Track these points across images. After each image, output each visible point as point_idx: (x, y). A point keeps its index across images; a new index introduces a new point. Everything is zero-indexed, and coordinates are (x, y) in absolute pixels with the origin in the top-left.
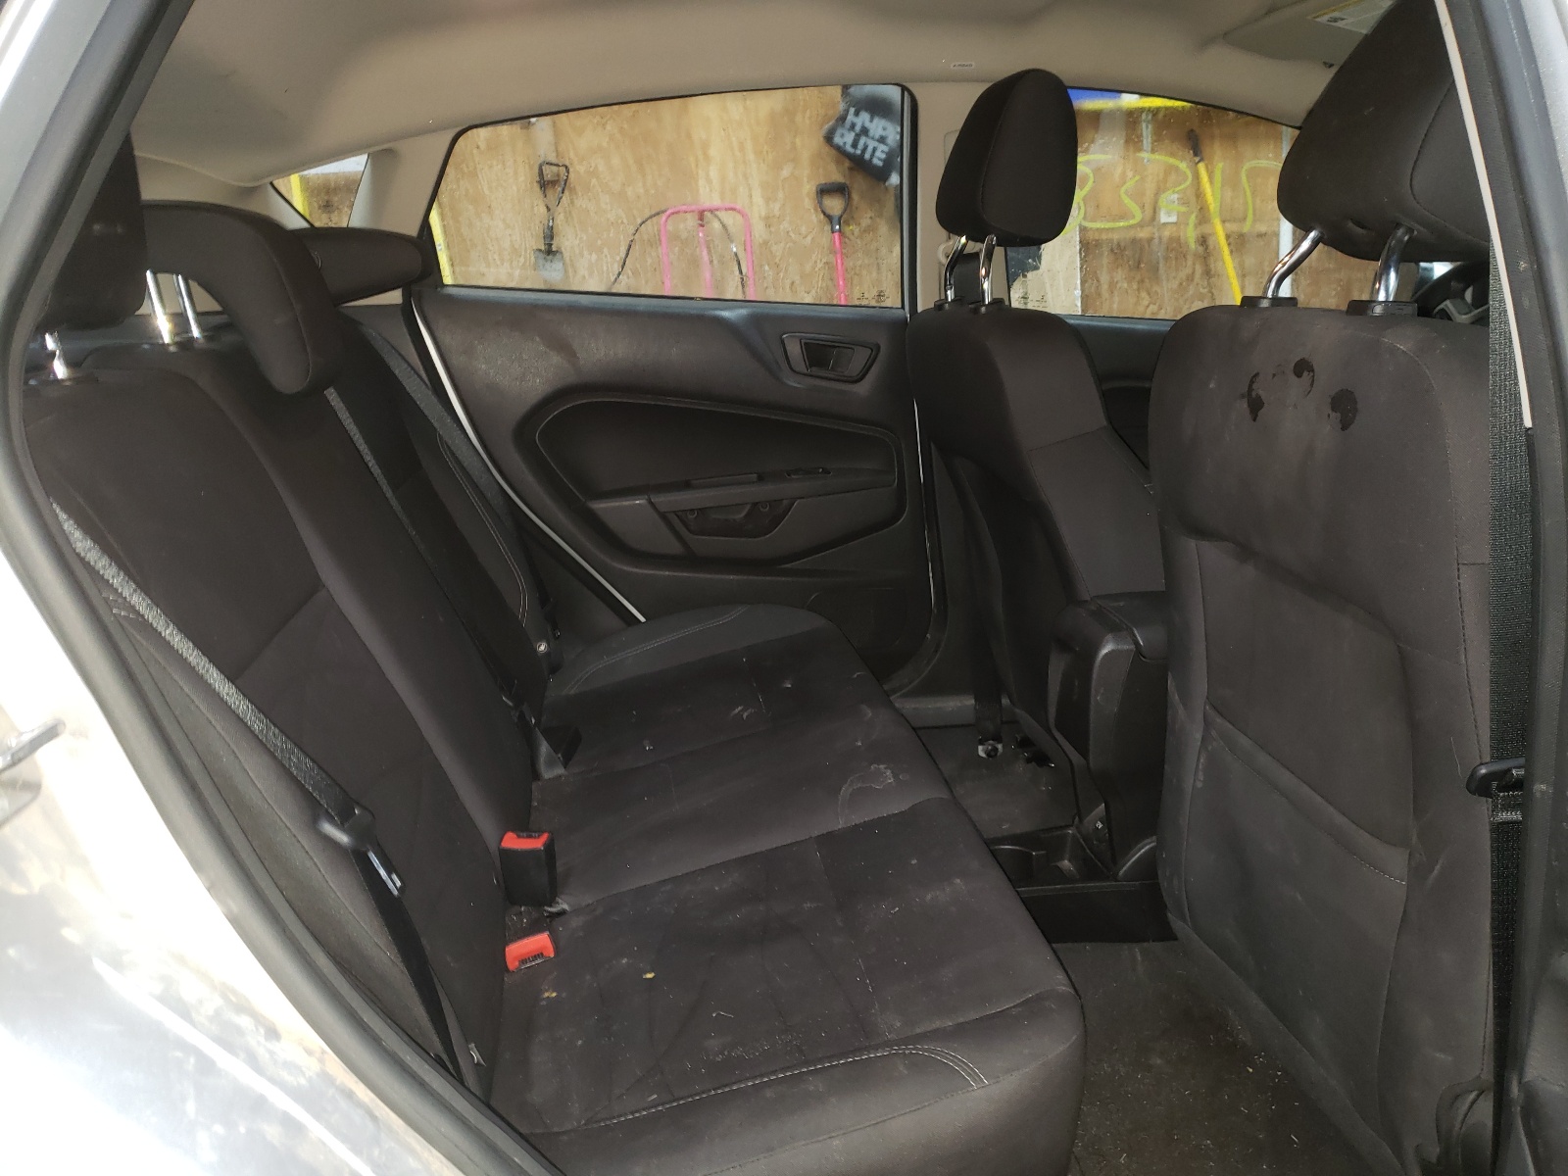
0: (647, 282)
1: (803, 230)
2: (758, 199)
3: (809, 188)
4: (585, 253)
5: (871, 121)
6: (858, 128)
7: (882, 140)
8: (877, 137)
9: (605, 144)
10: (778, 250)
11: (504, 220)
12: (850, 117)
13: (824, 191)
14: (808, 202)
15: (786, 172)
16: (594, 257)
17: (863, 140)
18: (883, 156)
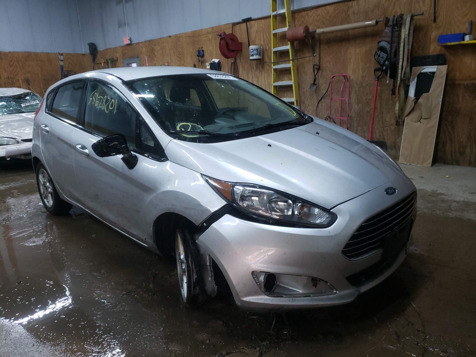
0: (335, 91)
1: (371, 80)
2: (361, 72)
3: (373, 69)
4: (324, 84)
5: (381, 53)
6: (378, 55)
7: (383, 58)
8: (382, 57)
9: (330, 60)
10: (364, 84)
11: (309, 77)
12: (377, 52)
13: (376, 70)
14: (373, 73)
15: (368, 65)
16: (325, 85)
17: (379, 58)
18: (383, 62)
